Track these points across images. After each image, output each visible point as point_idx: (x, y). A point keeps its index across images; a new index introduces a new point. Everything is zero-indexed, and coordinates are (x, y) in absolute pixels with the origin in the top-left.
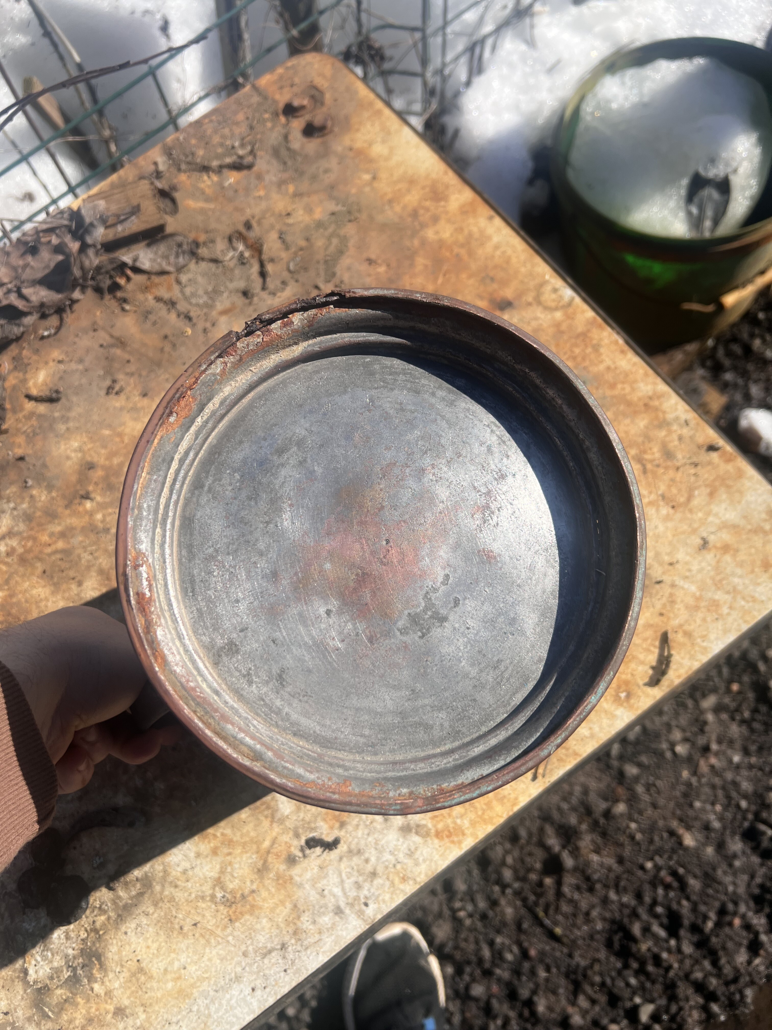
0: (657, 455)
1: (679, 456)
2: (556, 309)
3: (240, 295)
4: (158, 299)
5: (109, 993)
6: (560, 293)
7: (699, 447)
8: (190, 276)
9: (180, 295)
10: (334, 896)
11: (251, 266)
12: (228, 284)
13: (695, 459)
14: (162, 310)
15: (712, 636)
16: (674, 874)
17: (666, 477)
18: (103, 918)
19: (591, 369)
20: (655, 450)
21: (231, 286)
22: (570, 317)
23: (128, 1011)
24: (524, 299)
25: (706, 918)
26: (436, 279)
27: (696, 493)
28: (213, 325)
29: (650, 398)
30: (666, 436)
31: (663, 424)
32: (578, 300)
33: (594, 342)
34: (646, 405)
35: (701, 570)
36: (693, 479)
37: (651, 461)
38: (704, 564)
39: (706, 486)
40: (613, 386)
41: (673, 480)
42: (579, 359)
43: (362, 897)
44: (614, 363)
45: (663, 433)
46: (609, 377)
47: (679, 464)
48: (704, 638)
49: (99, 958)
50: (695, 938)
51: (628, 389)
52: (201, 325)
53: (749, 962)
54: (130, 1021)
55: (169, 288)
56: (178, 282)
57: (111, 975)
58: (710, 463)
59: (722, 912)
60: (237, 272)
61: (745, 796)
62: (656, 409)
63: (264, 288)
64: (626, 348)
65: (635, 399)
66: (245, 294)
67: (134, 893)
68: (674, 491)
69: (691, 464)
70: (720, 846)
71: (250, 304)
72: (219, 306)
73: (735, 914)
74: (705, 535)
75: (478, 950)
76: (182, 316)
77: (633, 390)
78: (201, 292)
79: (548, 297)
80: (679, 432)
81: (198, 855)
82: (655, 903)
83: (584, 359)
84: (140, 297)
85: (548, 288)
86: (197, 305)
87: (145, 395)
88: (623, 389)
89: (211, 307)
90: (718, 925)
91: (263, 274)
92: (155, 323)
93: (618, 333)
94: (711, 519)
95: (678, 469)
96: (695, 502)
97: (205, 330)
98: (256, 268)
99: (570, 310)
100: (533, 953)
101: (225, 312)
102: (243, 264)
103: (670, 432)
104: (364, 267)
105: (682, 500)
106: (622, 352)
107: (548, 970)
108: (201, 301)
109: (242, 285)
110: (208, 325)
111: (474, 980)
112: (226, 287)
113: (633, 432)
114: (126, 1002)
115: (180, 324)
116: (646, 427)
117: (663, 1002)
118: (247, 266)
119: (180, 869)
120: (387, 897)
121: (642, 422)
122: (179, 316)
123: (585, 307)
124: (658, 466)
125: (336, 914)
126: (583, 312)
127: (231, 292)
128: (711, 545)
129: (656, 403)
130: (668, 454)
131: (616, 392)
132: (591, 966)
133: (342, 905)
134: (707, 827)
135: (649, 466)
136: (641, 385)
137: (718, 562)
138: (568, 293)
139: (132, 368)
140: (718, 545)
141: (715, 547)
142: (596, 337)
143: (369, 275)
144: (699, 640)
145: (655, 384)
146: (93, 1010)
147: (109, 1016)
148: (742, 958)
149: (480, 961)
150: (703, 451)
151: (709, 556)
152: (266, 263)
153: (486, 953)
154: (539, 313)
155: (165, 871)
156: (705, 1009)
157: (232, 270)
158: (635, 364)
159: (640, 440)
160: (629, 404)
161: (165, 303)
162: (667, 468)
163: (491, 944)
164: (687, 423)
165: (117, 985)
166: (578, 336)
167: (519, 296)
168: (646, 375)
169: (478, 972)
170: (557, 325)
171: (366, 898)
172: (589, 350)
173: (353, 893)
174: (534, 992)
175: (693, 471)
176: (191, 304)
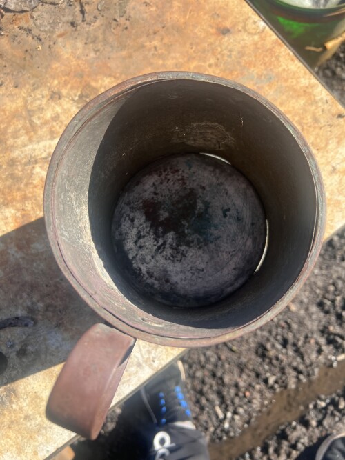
0: (310, 120)
1: (322, 121)
2: (255, 34)
3: (70, 25)
4: (21, 28)
5: (21, 409)
6: (257, 24)
7: (333, 115)
8: (39, 13)
9: (33, 25)
10: (137, 357)
11: (75, 7)
12: (62, 18)
13: (331, 123)
14: (24, 35)
15: (336, 220)
16: (286, 322)
17: (314, 133)
18: (15, 372)
19: (274, 70)
20: (309, 117)
21: (64, 19)
22: (263, 39)
23: (32, 417)
24: (237, 28)
25: (298, 340)
26: (185, 15)
27: (330, 142)
28: (54, 43)
29: (307, 87)
30: (315, 109)
31: (314, 102)
32: (267, 28)
33: (277, 54)
34: (304, 91)
35: (331, 185)
36: (329, 134)
37: (307, 124)
38: (333, 181)
39: (336, 137)
40: (286, 80)
41: (318, 134)
42: (268, 64)
43: (151, 357)
44: (287, 66)
45: (313, 108)
46: (285, 75)
47: (322, 125)
48: (332, 220)
49: (14, 392)
50: (294, 348)
51: (295, 82)
52: (47, 44)
53: (317, 358)
54: (33, 422)
55: (27, 21)
56: (33, 17)
57: (21, 400)
58: (339, 124)
59: (306, 337)
60: (67, 10)
61: (319, 288)
62: (310, 94)
63: (83, 21)
64: (294, 58)
65: (299, 88)
66: (72, 24)
67: (30, 359)
68: (318, 140)
69: (329, 125)
70: (307, 309)
71: (76, 30)
72: (58, 32)
73: (312, 338)
74: (334, 165)
75: (199, 358)
76: (36, 38)
77: (298, 82)
78: (46, 23)
79: (250, 26)
80: (322, 107)
81: (63, 339)
82: (277, 335)
83: (270, 64)
84: (10, 26)
85: (251, 21)
86: (44, 31)
87: (16, 87)
88: (292, 82)
89: (53, 32)
90: (305, 342)
91: (83, 12)
92: (19, 43)
93: (290, 49)
94: (338, 156)
95: (321, 128)
96: (330, 147)
97: (49, 47)
98: (78, 8)
99: (263, 35)
100: (223, 357)
101: (61, 36)
102: (70, 5)
103: (317, 107)
104: (143, 8)
105: (323, 145)
106: (292, 60)
107: (229, 364)
108: (46, 29)
109: (70, 18)
110: (51, 43)
111: (197, 369)
112: (61, 20)
113: (297, 107)
114: (31, 413)
115: (35, 43)
116: (304, 104)
117: (279, 375)
118: (73, 7)
119: (54, 347)
120: (164, 357)
121: (302, 102)
122: (33, 38)
123: (272, 33)
124: (310, 126)
125: (138, 366)
126: (270, 36)
127: (64, 23)
128: (337, 170)
129: (310, 90)
130: (316, 120)
131: (288, 84)
132: (248, 362)
133: (141, 362)
134: (301, 302)
135: (305, 127)
136: (302, 80)
137: (341, 179)
138: (262, 24)
139: (8, 70)
140: (341, 170)
141: (339, 171)
142: (278, 51)
143: (146, 13)
144: (329, 222)
145: (310, 79)
146: (13, 417)
147: (22, 420)
148: (314, 356)
149: (200, 362)
150: (335, 118)
151: (336, 177)
152: (84, 4)
153: (202, 359)
154: (245, 36)
155: (46, 348)
156: (297, 377)
157: (64, 9)
158: (299, 67)
159: (301, 111)
160: (295, 91)
161: (25, 30)
162: (315, 128)
163: (205, 355)
164: (327, 101)
165: (25, 404)
166: (267, 51)
167: (234, 25)
168: (305, 74)
169: (198, 367)
170: (256, 44)
171: (153, 358)
172: (273, 59)
173: (146, 356)
174: (224, 373)
175: (329, 129)
176: (40, 30)
